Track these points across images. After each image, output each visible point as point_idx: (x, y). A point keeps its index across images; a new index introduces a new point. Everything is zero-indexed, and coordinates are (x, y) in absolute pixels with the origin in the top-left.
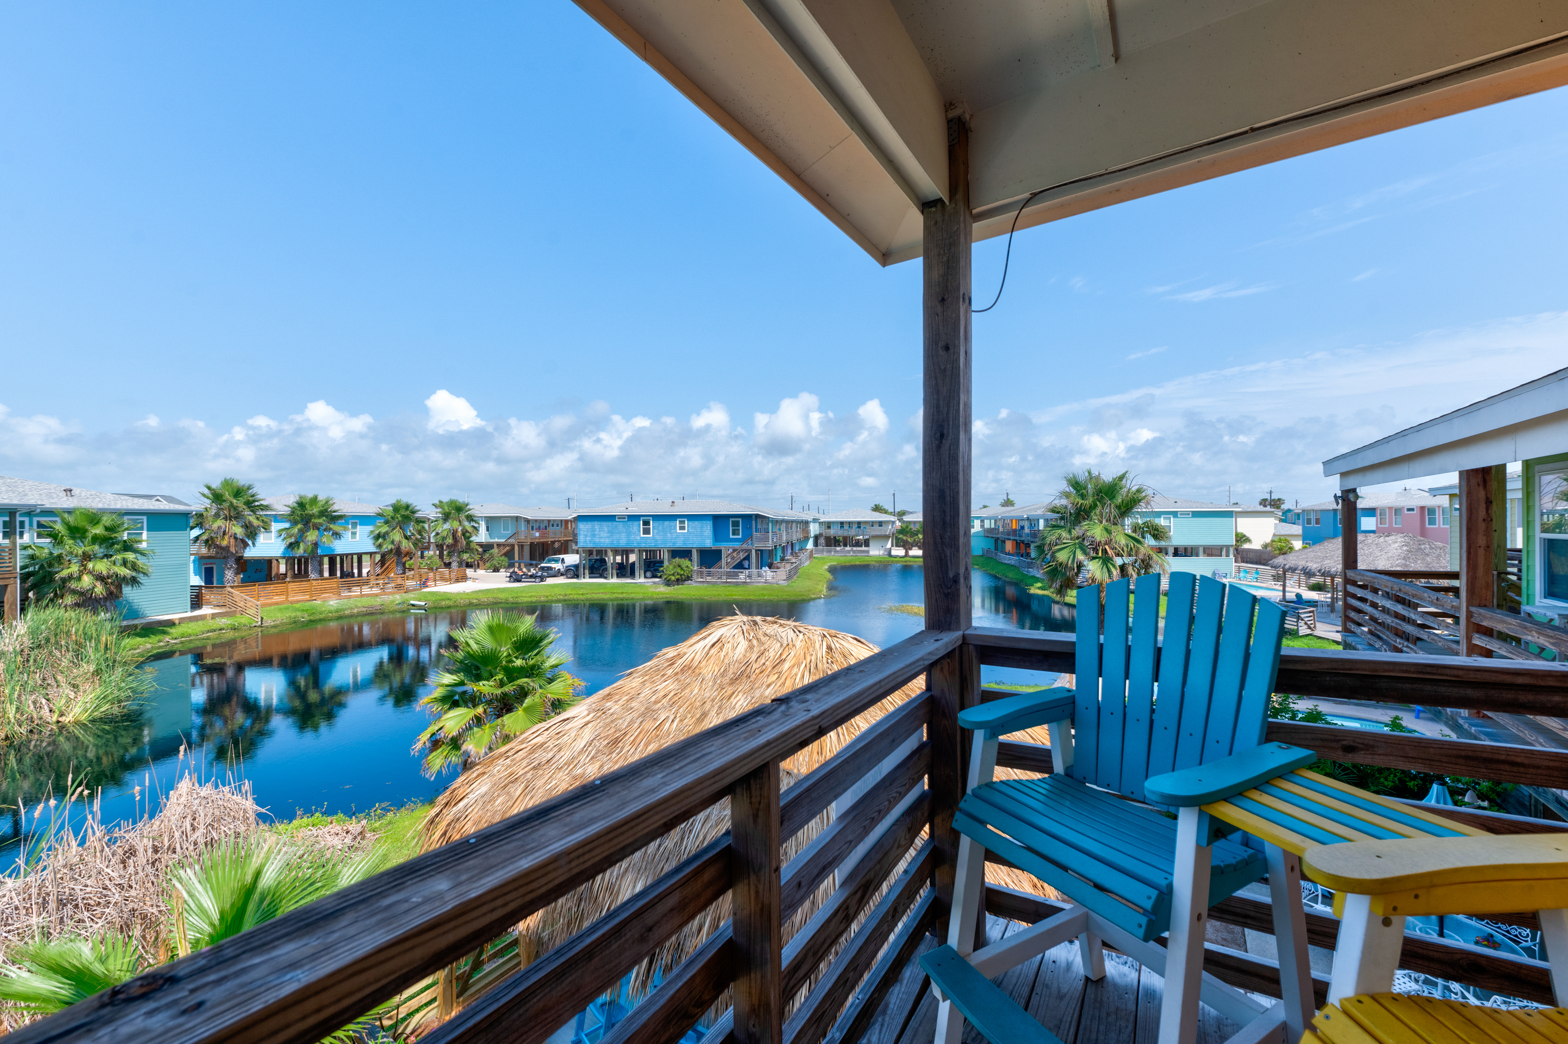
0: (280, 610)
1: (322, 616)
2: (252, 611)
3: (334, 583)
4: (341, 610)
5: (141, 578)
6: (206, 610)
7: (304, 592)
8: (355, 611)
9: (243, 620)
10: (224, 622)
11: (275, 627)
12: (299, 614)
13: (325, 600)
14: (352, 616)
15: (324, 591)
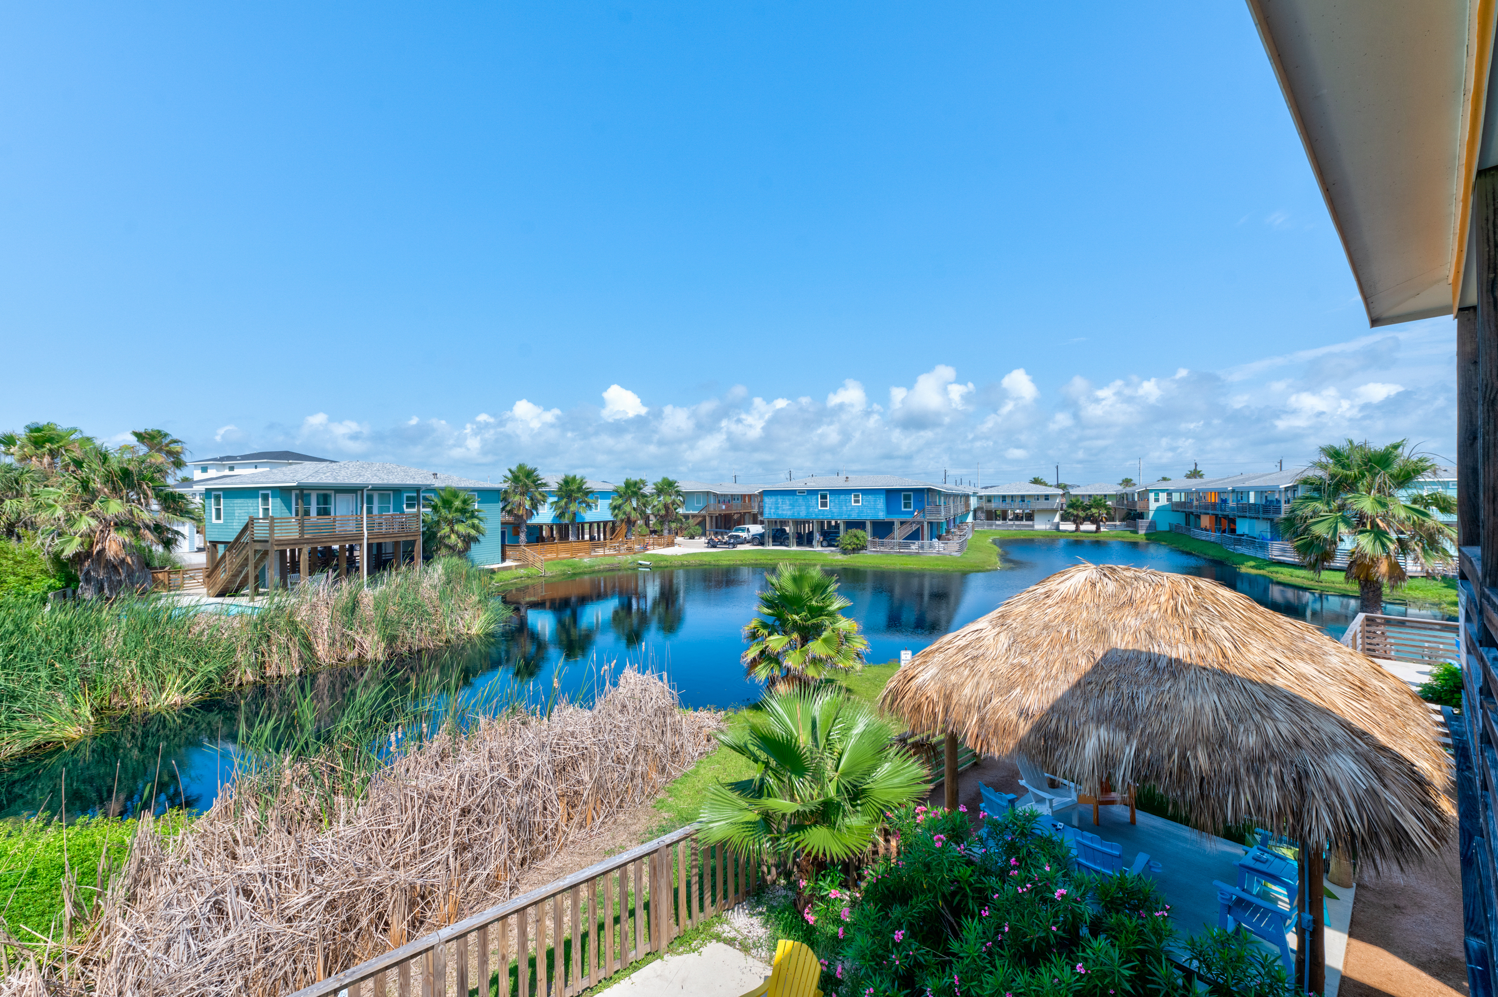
0: (554, 564)
1: (581, 570)
2: (538, 564)
3: (586, 546)
4: (594, 566)
5: (481, 538)
6: (508, 563)
7: (567, 551)
8: (602, 567)
9: (533, 571)
10: (522, 572)
11: (552, 577)
12: (566, 568)
13: (581, 557)
14: (599, 571)
15: (579, 551)
